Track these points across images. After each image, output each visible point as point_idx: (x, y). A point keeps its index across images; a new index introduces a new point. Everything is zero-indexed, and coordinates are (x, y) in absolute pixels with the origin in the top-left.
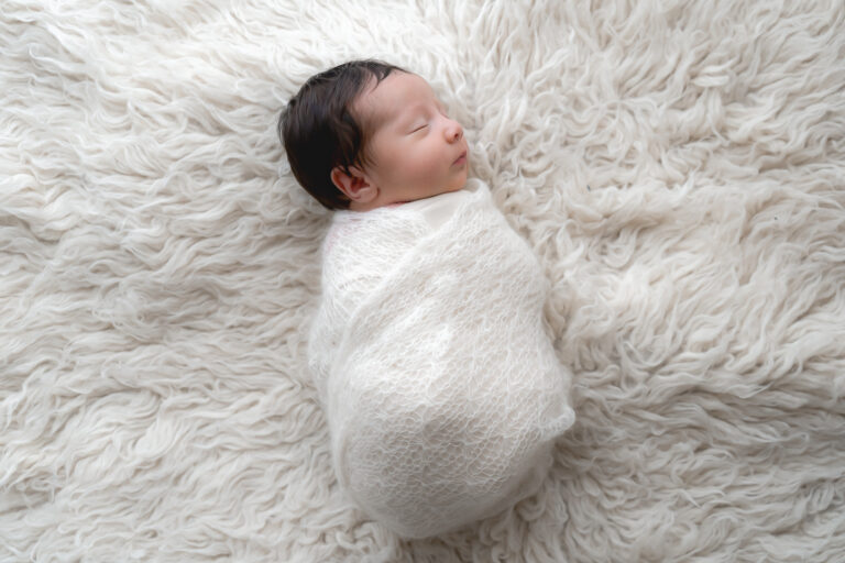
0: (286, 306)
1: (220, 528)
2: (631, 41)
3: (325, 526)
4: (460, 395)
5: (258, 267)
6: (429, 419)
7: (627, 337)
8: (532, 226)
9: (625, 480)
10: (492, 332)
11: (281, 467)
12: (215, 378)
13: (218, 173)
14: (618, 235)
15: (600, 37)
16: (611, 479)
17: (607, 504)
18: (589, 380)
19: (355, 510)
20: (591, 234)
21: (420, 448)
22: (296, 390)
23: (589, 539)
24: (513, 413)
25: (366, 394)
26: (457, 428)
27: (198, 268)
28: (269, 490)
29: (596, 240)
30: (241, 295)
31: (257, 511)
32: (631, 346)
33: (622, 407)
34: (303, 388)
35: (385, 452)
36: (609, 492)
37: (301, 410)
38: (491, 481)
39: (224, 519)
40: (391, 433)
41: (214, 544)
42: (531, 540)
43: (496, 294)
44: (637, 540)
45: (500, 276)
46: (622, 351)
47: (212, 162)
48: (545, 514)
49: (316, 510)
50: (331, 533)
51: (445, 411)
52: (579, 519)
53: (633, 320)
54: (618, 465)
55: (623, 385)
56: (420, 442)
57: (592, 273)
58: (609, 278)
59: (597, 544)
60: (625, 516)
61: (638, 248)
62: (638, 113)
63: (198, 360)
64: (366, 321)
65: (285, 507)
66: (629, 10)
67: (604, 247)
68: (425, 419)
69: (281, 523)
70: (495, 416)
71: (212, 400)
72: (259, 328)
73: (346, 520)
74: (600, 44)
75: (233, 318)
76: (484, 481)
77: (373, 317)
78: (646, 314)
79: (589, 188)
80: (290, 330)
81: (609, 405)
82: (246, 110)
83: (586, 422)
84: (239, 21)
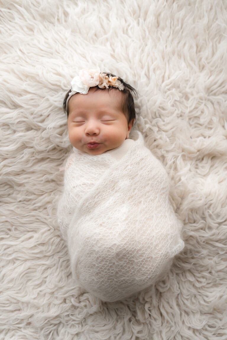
0: (46, 191)
1: (15, 297)
2: (213, 68)
3: (66, 296)
4: (132, 238)
5: (33, 172)
6: (118, 250)
7: (209, 208)
8: (166, 155)
9: (206, 274)
10: (146, 207)
11: (44, 268)
12: (12, 226)
13: (14, 128)
14: (203, 159)
15: (200, 66)
16: (199, 273)
17: (198, 285)
18: (190, 227)
19: (80, 288)
20: (191, 159)
21: (114, 263)
22: (52, 231)
23: (189, 301)
24: (157, 245)
25: (88, 238)
26: (131, 254)
27: (5, 173)
28: (39, 279)
29: (194, 162)
30: (25, 186)
31: (33, 289)
32: (211, 212)
33: (206, 240)
34: (55, 230)
35: (97, 265)
36: (199, 279)
37: (54, 241)
38: (147, 277)
39: (17, 293)
40: (100, 257)
41: (13, 305)
42: (162, 300)
43: (148, 188)
44: (212, 302)
45: (149, 180)
46: (207, 214)
47: (11, 122)
48: (170, 289)
49: (61, 288)
50: (68, 298)
51: (126, 246)
52: (185, 292)
53: (211, 200)
54: (203, 266)
55: (207, 230)
56: (113, 261)
57: (193, 178)
58: (200, 180)
59: (193, 303)
60: (206, 291)
61: (212, 166)
62: (215, 103)
63: (4, 217)
64: (87, 205)
65: (47, 287)
66: (213, 54)
67: (197, 165)
68: (116, 250)
69: (45, 294)
70: (149, 247)
71: (11, 236)
72: (33, 202)
73: (76, 292)
74: (200, 69)
75: (21, 197)
76: (144, 277)
77: (91, 202)
78: (218, 197)
79: (191, 137)
80: (49, 203)
81: (200, 239)
82: (29, 96)
83: (189, 247)
84: (23, 53)
